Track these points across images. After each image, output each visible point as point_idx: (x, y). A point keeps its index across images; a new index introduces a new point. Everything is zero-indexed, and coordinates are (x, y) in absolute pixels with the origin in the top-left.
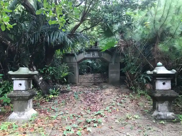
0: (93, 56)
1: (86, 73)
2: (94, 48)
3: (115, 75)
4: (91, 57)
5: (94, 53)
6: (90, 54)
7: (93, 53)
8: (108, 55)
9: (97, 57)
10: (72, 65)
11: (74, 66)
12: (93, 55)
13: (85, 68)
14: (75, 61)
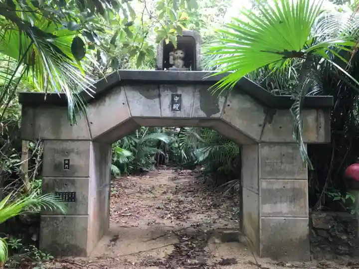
0: (173, 110)
1: (154, 168)
2: (178, 69)
3: (284, 207)
4: (167, 113)
5: (180, 96)
6: (157, 100)
7: (173, 97)
8: (248, 105)
9: (193, 114)
10: (67, 152)
11: (75, 160)
12: (176, 106)
13: (152, 155)
14: (84, 134)
